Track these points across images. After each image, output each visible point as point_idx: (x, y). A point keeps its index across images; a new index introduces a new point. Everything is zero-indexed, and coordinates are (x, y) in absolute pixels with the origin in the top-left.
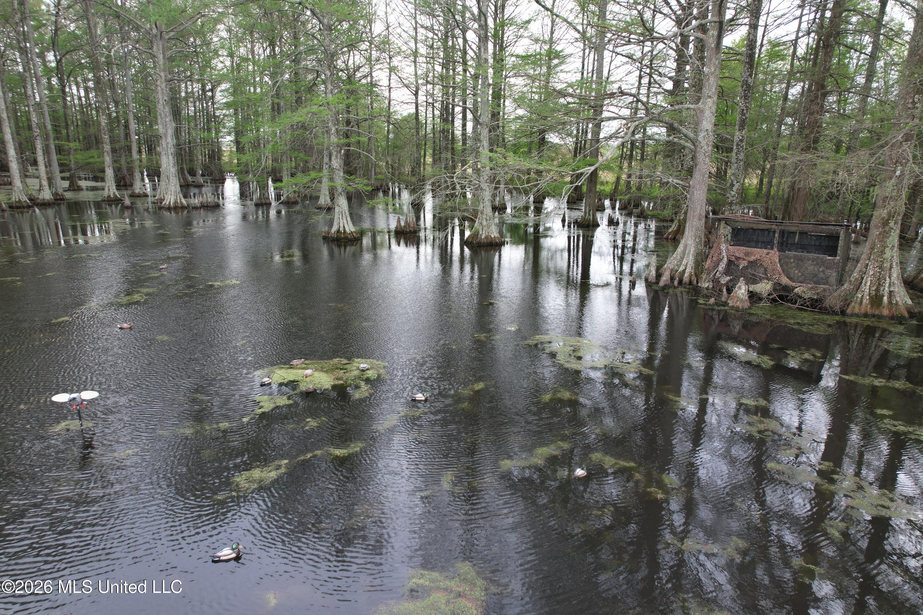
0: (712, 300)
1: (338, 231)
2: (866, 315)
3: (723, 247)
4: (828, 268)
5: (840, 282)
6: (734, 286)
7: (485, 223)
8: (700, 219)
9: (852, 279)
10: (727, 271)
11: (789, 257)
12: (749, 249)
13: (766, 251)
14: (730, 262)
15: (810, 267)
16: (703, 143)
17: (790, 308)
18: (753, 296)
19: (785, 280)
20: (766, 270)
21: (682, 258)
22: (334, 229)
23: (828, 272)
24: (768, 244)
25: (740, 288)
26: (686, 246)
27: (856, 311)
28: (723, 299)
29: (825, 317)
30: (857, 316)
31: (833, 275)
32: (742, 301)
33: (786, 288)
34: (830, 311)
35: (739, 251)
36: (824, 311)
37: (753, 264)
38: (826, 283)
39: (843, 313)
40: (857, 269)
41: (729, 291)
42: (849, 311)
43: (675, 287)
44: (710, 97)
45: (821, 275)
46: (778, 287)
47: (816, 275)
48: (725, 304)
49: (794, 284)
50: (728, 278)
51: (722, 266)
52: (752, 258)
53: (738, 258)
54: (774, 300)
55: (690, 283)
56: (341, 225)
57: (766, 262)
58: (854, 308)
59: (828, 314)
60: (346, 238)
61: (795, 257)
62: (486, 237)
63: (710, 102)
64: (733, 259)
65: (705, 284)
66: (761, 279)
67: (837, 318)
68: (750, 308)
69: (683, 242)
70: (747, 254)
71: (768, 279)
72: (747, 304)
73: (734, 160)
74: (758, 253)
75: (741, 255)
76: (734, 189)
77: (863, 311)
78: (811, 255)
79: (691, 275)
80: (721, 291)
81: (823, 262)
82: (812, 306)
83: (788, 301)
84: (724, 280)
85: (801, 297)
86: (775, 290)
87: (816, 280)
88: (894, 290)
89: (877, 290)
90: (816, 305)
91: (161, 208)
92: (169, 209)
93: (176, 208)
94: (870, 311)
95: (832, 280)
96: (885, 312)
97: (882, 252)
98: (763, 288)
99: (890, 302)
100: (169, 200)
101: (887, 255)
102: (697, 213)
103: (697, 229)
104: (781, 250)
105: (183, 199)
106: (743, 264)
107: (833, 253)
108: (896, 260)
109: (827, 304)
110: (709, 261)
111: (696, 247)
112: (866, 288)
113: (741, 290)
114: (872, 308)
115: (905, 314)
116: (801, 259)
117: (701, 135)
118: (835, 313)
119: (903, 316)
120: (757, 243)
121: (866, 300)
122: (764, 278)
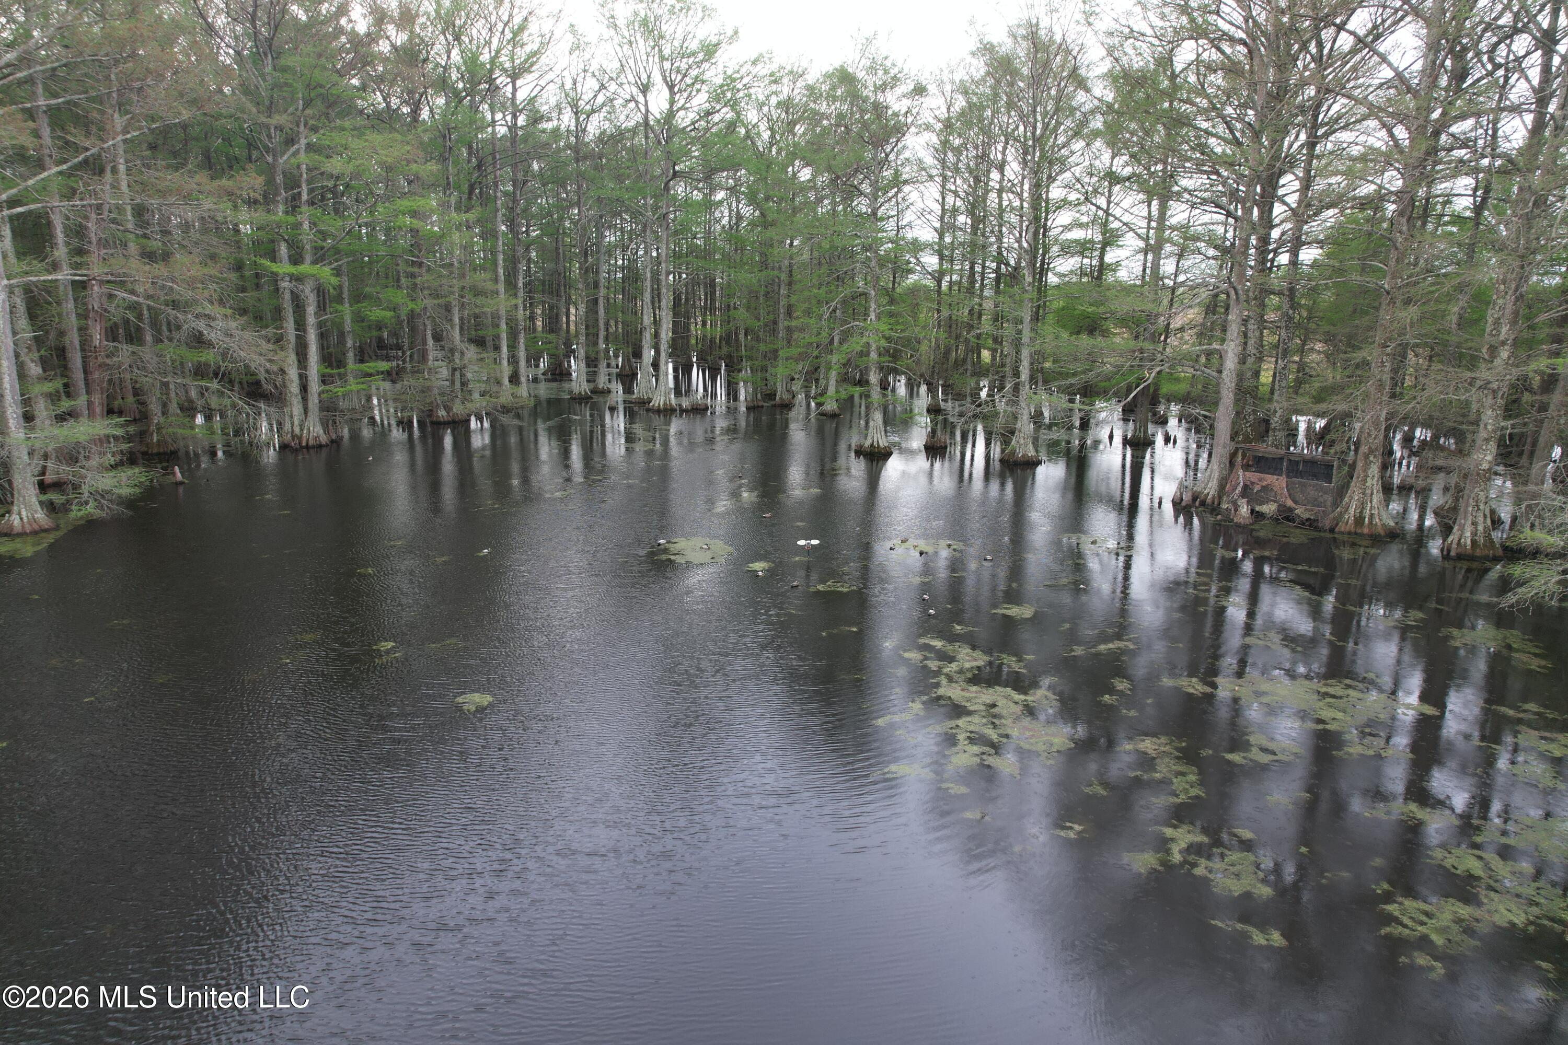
1: (872, 445)
2: (1349, 533)
3: (1241, 473)
4: (1325, 493)
5: (1336, 505)
7: (1022, 441)
8: (1225, 447)
9: (1343, 503)
10: (1243, 495)
11: (1294, 483)
12: (1262, 475)
13: (1276, 477)
14: (1246, 487)
15: (1312, 493)
16: (1227, 380)
17: (1288, 526)
18: (1257, 515)
19: (1289, 503)
20: (1274, 493)
21: (1208, 482)
22: (868, 443)
23: (1326, 497)
24: (1276, 471)
25: (1243, 507)
26: (1211, 471)
27: (1343, 529)
28: (1231, 517)
29: (1316, 534)
30: (1343, 533)
31: (1329, 499)
32: (1243, 517)
33: (1291, 510)
34: (1321, 530)
35: (1253, 476)
36: (1317, 529)
37: (1265, 489)
38: (1324, 506)
39: (1332, 530)
40: (1347, 495)
41: (1237, 510)
42: (1335, 529)
44: (1232, 341)
45: (1320, 499)
46: (1283, 509)
47: (1314, 499)
48: (1231, 520)
49: (1294, 506)
50: (1242, 500)
51: (1239, 490)
52: (1265, 483)
53: (1253, 483)
54: (1276, 518)
55: (1212, 504)
56: (876, 441)
57: (1274, 486)
58: (1341, 527)
60: (879, 452)
61: (1300, 483)
62: (1023, 456)
63: (1233, 345)
64: (1248, 483)
65: (1224, 505)
66: (1268, 501)
67: (1324, 534)
68: (1252, 524)
69: (1210, 466)
70: (1260, 480)
71: (1275, 502)
72: (1247, 521)
74: (1269, 479)
75: (1256, 480)
77: (1347, 529)
78: (1312, 482)
79: (1213, 497)
80: (1232, 509)
81: (1322, 488)
82: (1308, 524)
83: (1288, 520)
85: (1300, 517)
86: (1279, 510)
87: (1316, 503)
88: (1375, 512)
89: (1361, 512)
90: (1311, 524)
91: (648, 410)
92: (658, 411)
93: (666, 410)
94: (1353, 530)
95: (1329, 503)
96: (1366, 531)
97: (1365, 481)
98: (1269, 508)
99: (1371, 523)
100: (658, 401)
101: (1369, 484)
102: (1222, 442)
103: (1222, 456)
104: (1288, 477)
105: (673, 400)
106: (1257, 488)
107: (1329, 482)
108: (1377, 488)
109: (1320, 523)
110: (1228, 485)
111: (1221, 472)
112: (1352, 510)
113: (1244, 509)
114: (1355, 527)
115: (1383, 533)
116: (1305, 485)
117: (1225, 373)
118: (1323, 530)
119: (1380, 535)
120: (1271, 468)
121: (1351, 521)
122: (1270, 500)
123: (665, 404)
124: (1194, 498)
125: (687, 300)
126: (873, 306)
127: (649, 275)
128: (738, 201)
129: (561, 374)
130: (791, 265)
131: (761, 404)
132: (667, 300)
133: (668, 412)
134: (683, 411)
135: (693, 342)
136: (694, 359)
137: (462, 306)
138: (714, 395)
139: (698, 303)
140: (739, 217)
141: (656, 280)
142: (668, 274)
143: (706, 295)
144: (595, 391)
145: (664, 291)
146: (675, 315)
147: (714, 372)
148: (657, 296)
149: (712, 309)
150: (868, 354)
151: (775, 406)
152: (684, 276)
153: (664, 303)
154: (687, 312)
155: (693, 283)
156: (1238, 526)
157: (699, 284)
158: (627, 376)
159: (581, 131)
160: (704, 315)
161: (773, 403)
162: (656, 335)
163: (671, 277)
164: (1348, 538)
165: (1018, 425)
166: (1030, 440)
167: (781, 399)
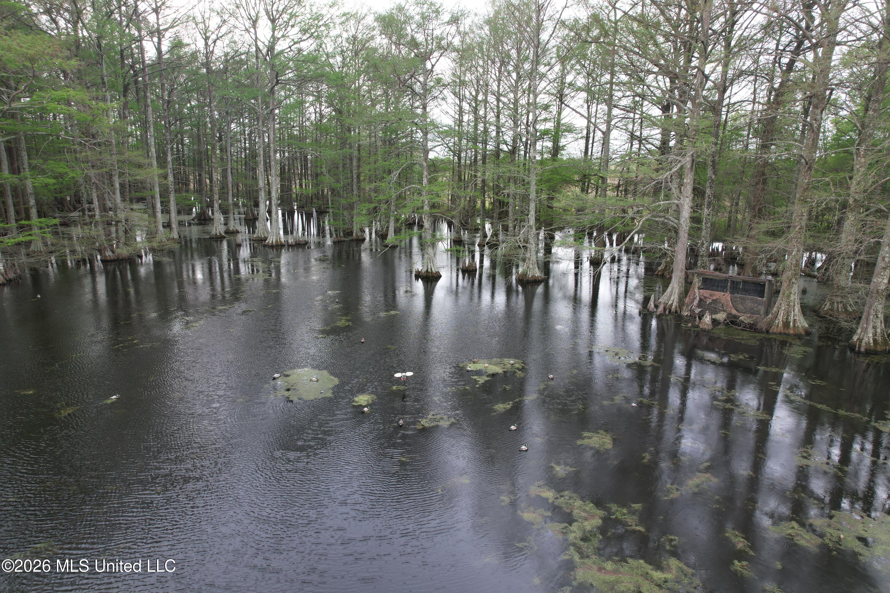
0: (690, 325)
1: (427, 271)
2: (780, 334)
3: (696, 290)
4: (759, 305)
5: (767, 313)
6: (703, 316)
7: (531, 266)
8: (682, 272)
9: (773, 312)
10: (699, 306)
11: (736, 297)
12: (712, 292)
13: (722, 293)
14: (701, 300)
15: (749, 304)
16: (684, 225)
17: (737, 329)
18: (715, 322)
19: (734, 312)
20: (723, 305)
21: (671, 296)
22: (424, 270)
23: (760, 307)
24: (724, 289)
25: (706, 317)
26: (673, 288)
27: (775, 331)
28: (697, 324)
29: (757, 334)
30: (775, 334)
31: (762, 309)
32: (707, 325)
33: (735, 317)
34: (760, 331)
35: (706, 293)
36: (756, 331)
37: (715, 301)
38: (759, 314)
39: (767, 332)
40: (776, 306)
41: (700, 318)
42: (771, 331)
43: (666, 315)
44: (687, 197)
45: (756, 309)
46: (729, 315)
47: (752, 309)
48: (698, 326)
49: (739, 314)
50: (700, 310)
51: (696, 302)
52: (714, 298)
53: (705, 298)
54: (727, 324)
55: (676, 312)
56: (429, 267)
57: (723, 301)
58: (774, 329)
59: (759, 333)
60: (433, 276)
61: (740, 298)
62: (532, 276)
63: (687, 200)
64: (703, 298)
65: (685, 313)
66: (720, 311)
67: (763, 335)
68: (712, 329)
69: (671, 285)
70: (711, 295)
71: (724, 311)
72: (711, 327)
73: (704, 227)
74: (718, 295)
75: (708, 296)
76: (704, 246)
77: (779, 331)
78: (749, 297)
79: (676, 307)
80: (695, 318)
81: (757, 301)
82: (750, 327)
83: (736, 325)
84: (698, 311)
85: (743, 322)
86: (728, 317)
87: (753, 312)
88: (797, 318)
89: (787, 319)
90: (752, 327)
91: (265, 246)
92: (272, 247)
93: (277, 245)
94: (782, 331)
95: (762, 312)
96: (791, 332)
97: (789, 296)
98: (721, 316)
99: (794, 326)
100: (272, 239)
101: (792, 298)
102: (680, 268)
103: (680, 278)
104: (731, 293)
105: (283, 239)
106: (709, 301)
107: (762, 297)
108: (797, 301)
109: (758, 327)
110: (687, 299)
111: (679, 289)
112: (781, 317)
113: (707, 319)
114: (784, 329)
115: (803, 333)
116: (744, 299)
117: (682, 220)
118: (762, 332)
119: (801, 334)
120: (718, 287)
121: (780, 325)
122: (721, 310)
123: (277, 241)
124: (665, 309)
125: (289, 170)
126: (425, 173)
127: (262, 153)
128: (321, 105)
129: (205, 220)
130: (359, 146)
131: (343, 239)
132: (275, 170)
133: (279, 247)
134: (290, 246)
135: (294, 196)
136: (295, 208)
137: (121, 175)
138: (309, 234)
139: (296, 171)
140: (322, 116)
141: (267, 156)
142: (275, 152)
143: (301, 166)
144: (227, 232)
145: (273, 163)
146: (282, 180)
147: (309, 216)
148: (267, 168)
149: (306, 174)
150: (422, 208)
151: (352, 240)
152: (287, 154)
153: (273, 172)
154: (290, 177)
155: (293, 159)
156: (703, 330)
157: (296, 159)
158: (250, 220)
159: (209, 54)
160: (301, 179)
161: (350, 238)
162: (269, 193)
163: (278, 155)
164: (780, 338)
165: (528, 255)
166: (536, 265)
167: (356, 235)
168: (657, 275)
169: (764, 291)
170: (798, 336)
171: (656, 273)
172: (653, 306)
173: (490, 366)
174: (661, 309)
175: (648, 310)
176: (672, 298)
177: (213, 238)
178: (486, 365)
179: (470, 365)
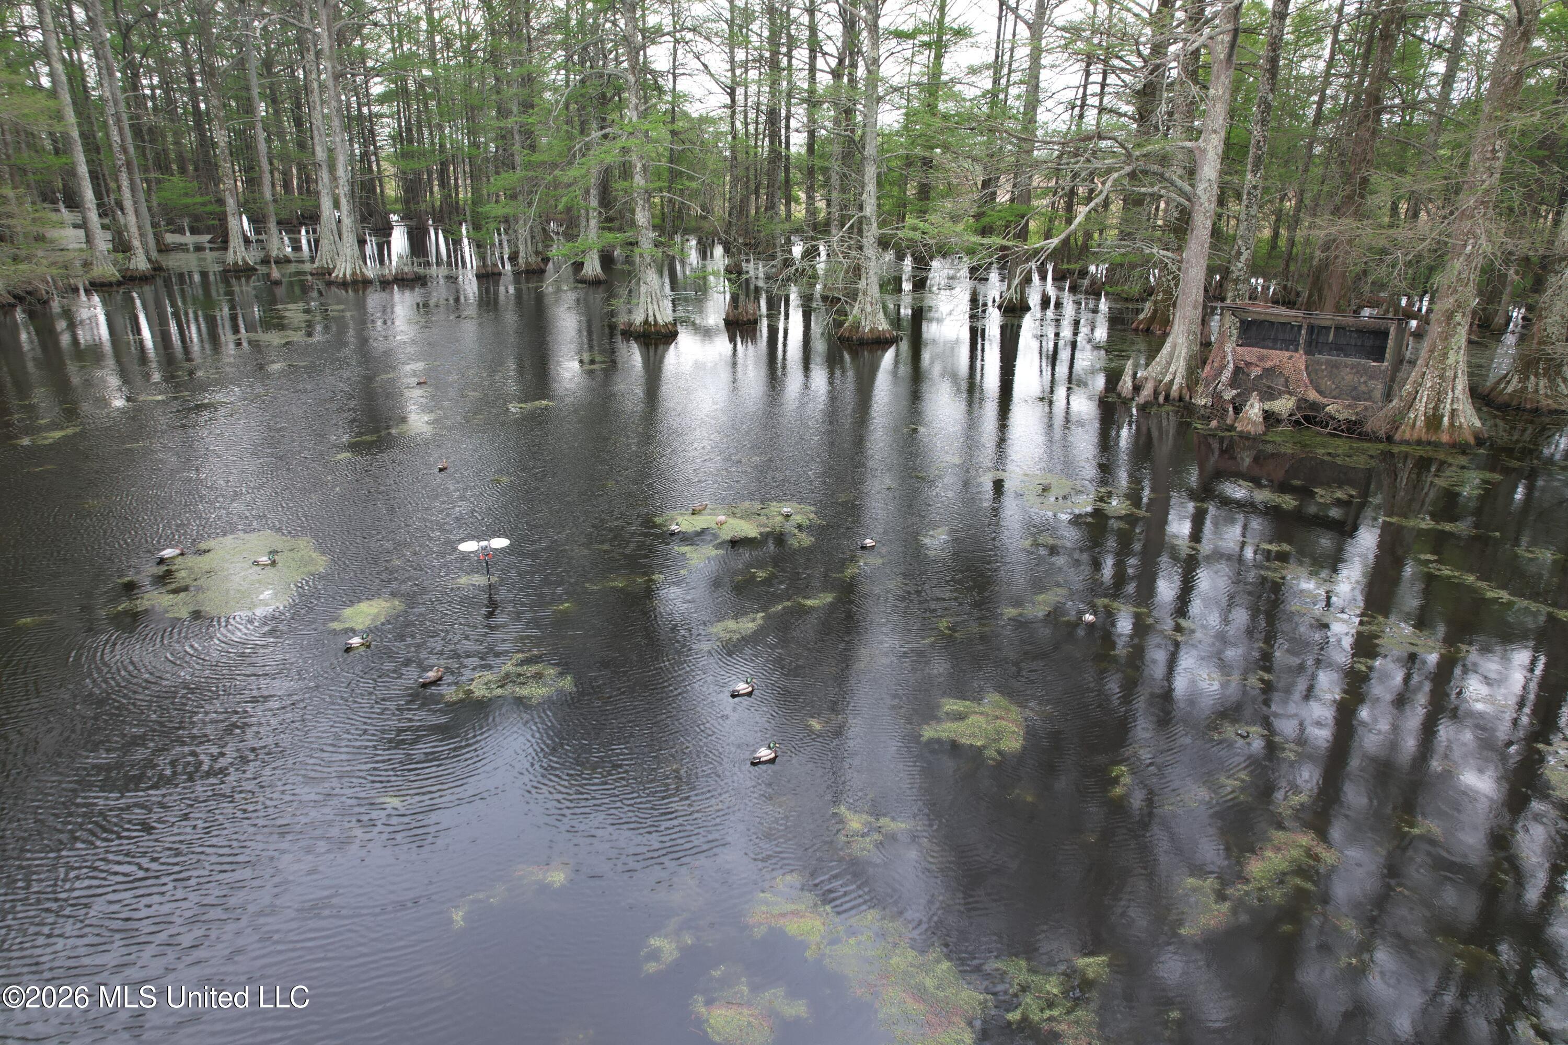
0: (1213, 424)
1: (646, 322)
2: (1419, 442)
3: (1228, 348)
4: (1371, 378)
5: (1388, 396)
6: (1243, 403)
7: (869, 309)
8: (1195, 308)
9: (1404, 393)
10: (1233, 383)
11: (1319, 363)
12: (1265, 352)
13: (1287, 354)
14: (1237, 370)
15: (1348, 377)
16: (1204, 198)
17: (1319, 433)
18: (1270, 417)
19: (1313, 395)
20: (1287, 380)
21: (1169, 364)
22: (640, 319)
23: (1372, 383)
24: (1290, 344)
25: (1252, 406)
26: (1174, 347)
27: (1407, 436)
28: (1229, 422)
29: (1366, 445)
30: (1407, 443)
31: (1378, 388)
32: (1254, 424)
33: (1315, 406)
34: (1373, 438)
35: (1250, 354)
36: (1364, 437)
37: (1269, 372)
38: (1369, 399)
39: (1389, 439)
40: (1412, 379)
41: (1237, 410)
42: (1397, 437)
43: (1159, 406)
44: (1215, 132)
45: (1363, 388)
46: (1303, 403)
47: (1355, 388)
48: (1231, 428)
49: (1325, 400)
50: (1234, 392)
51: (1226, 375)
52: (1269, 364)
53: (1248, 364)
54: (1297, 423)
55: (1181, 399)
56: (651, 313)
57: (1288, 370)
58: (1404, 432)
59: (1370, 441)
60: (658, 333)
61: (1327, 362)
62: (871, 331)
63: (1215, 139)
64: (1242, 365)
65: (1202, 401)
66: (1280, 394)
67: (1381, 446)
68: (1265, 434)
69: (1170, 340)
70: (1261, 359)
71: (1290, 393)
72: (1261, 429)
73: (1242, 216)
74: (1277, 357)
75: (1254, 360)
76: (1242, 259)
77: (1415, 436)
78: (1350, 360)
79: (1181, 388)
80: (1225, 409)
81: (1366, 370)
82: (1348, 430)
83: (1316, 424)
84: (1229, 394)
85: (1334, 419)
86: (1299, 408)
87: (1356, 395)
88: (1458, 407)
89: (1436, 408)
90: (1354, 429)
91: (329, 284)
92: (344, 284)
93: (355, 282)
94: (1424, 437)
95: (1377, 394)
96: (1445, 438)
97: (1445, 356)
98: (1283, 405)
99: (1452, 424)
100: (343, 270)
101: (1451, 360)
102: (1192, 299)
103: (1192, 322)
104: (1308, 352)
106: (1255, 372)
107: (1380, 357)
108: (1462, 366)
109: (1368, 427)
110: (1207, 368)
111: (1190, 346)
112: (1422, 406)
113: (1254, 410)
114: (1427, 432)
115: (1472, 441)
116: (1336, 366)
117: (1201, 187)
118: (1379, 440)
119: (1467, 444)
120: (1275, 340)
121: (1420, 422)
122: (1284, 392)
123: (354, 274)
124: (1156, 393)
126: (634, 100)
134: (383, 283)
144: (266, 261)
156: (1245, 436)
164: (1420, 452)
165: (862, 285)
166: (879, 306)
167: (527, 263)
168: (1136, 330)
169: (1384, 348)
170: (1461, 448)
171: (1134, 325)
172: (1129, 384)
173: (731, 521)
174: (1147, 392)
175: (1119, 395)
176: (1172, 369)
177: (229, 271)
178: (722, 518)
179: (680, 519)
